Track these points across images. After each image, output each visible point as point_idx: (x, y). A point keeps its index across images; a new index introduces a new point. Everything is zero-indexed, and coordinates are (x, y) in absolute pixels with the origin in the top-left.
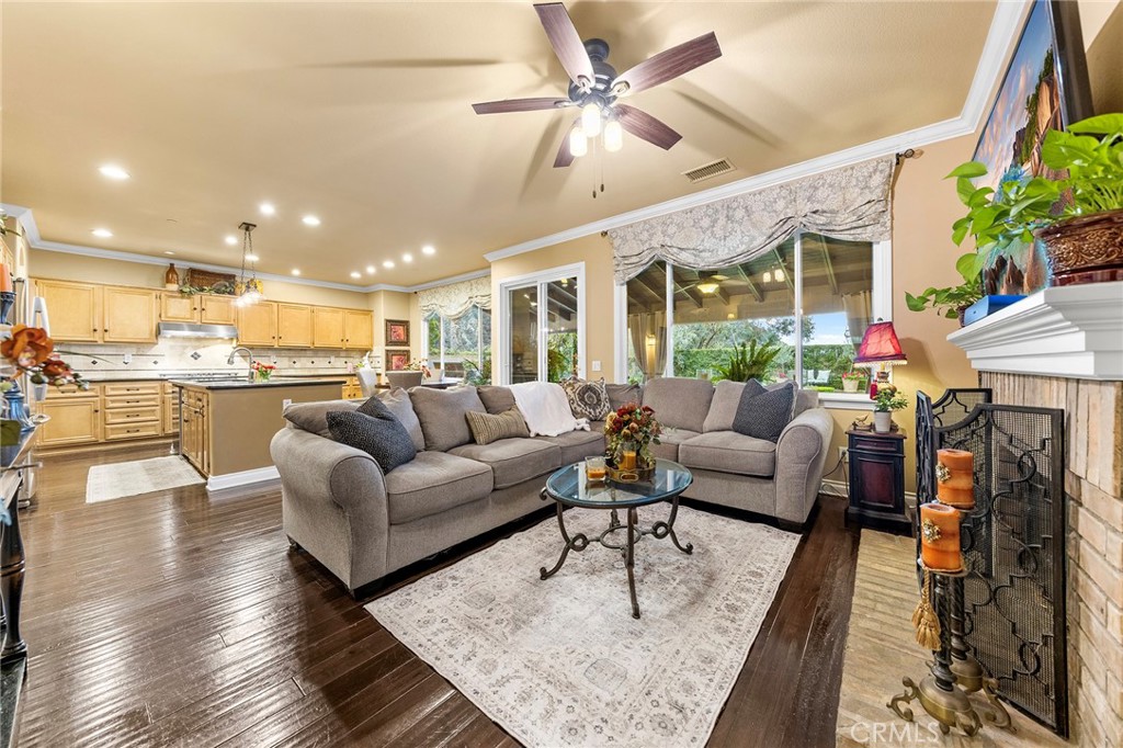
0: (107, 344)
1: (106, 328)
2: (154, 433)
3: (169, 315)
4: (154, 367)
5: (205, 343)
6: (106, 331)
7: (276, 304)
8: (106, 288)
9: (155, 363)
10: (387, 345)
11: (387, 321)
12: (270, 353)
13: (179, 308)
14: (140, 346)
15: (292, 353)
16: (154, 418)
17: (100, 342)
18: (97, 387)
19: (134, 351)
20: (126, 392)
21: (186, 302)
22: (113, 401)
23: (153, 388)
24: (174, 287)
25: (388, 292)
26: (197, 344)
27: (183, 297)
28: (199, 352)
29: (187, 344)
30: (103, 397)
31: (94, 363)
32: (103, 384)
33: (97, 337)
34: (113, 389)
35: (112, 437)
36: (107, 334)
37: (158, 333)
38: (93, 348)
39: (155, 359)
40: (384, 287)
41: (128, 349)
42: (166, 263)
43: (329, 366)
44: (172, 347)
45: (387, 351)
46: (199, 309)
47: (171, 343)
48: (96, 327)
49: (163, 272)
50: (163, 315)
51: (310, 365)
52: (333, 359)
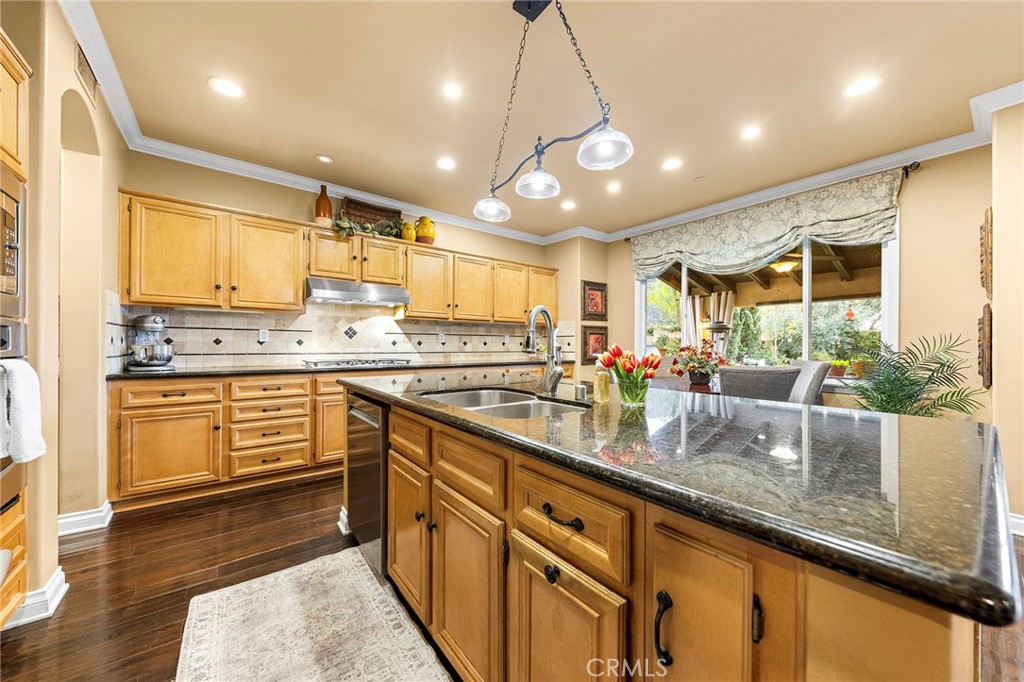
0: (237, 311)
1: (235, 284)
2: (300, 462)
3: (321, 267)
4: (296, 348)
5: (363, 313)
6: (234, 289)
7: (451, 255)
8: (234, 216)
9: (300, 342)
10: (583, 319)
11: (586, 283)
12: (438, 329)
13: (334, 255)
14: (280, 315)
15: (462, 330)
16: (300, 436)
17: (226, 309)
18: (219, 385)
19: (272, 323)
20: (262, 393)
21: (343, 246)
22: (242, 410)
23: (302, 386)
24: (326, 222)
25: (587, 241)
26: (352, 314)
27: (338, 239)
28: (356, 326)
29: (340, 314)
30: (228, 403)
31: (217, 342)
32: (228, 380)
33: (221, 299)
34: (242, 388)
35: (240, 472)
36: (235, 296)
37: (308, 293)
38: (216, 318)
39: (299, 336)
40: (583, 232)
41: (264, 321)
42: (313, 186)
43: (502, 348)
44: (321, 319)
45: (584, 327)
46: (359, 258)
47: (320, 312)
48: (220, 283)
49: (311, 203)
50: (313, 267)
51: (482, 348)
52: (507, 339)
